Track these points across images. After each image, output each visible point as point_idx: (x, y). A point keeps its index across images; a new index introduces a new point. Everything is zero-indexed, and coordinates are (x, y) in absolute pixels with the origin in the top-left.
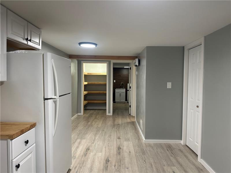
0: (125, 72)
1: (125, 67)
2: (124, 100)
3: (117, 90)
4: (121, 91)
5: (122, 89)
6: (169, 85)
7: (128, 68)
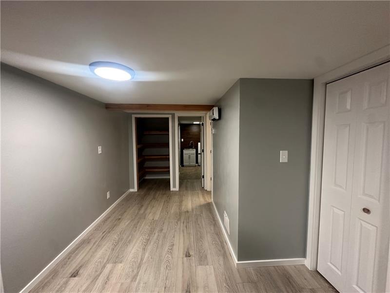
0: (194, 129)
1: (194, 123)
2: (194, 163)
3: (185, 152)
4: (189, 153)
5: (191, 150)
6: (284, 157)
7: (199, 125)
